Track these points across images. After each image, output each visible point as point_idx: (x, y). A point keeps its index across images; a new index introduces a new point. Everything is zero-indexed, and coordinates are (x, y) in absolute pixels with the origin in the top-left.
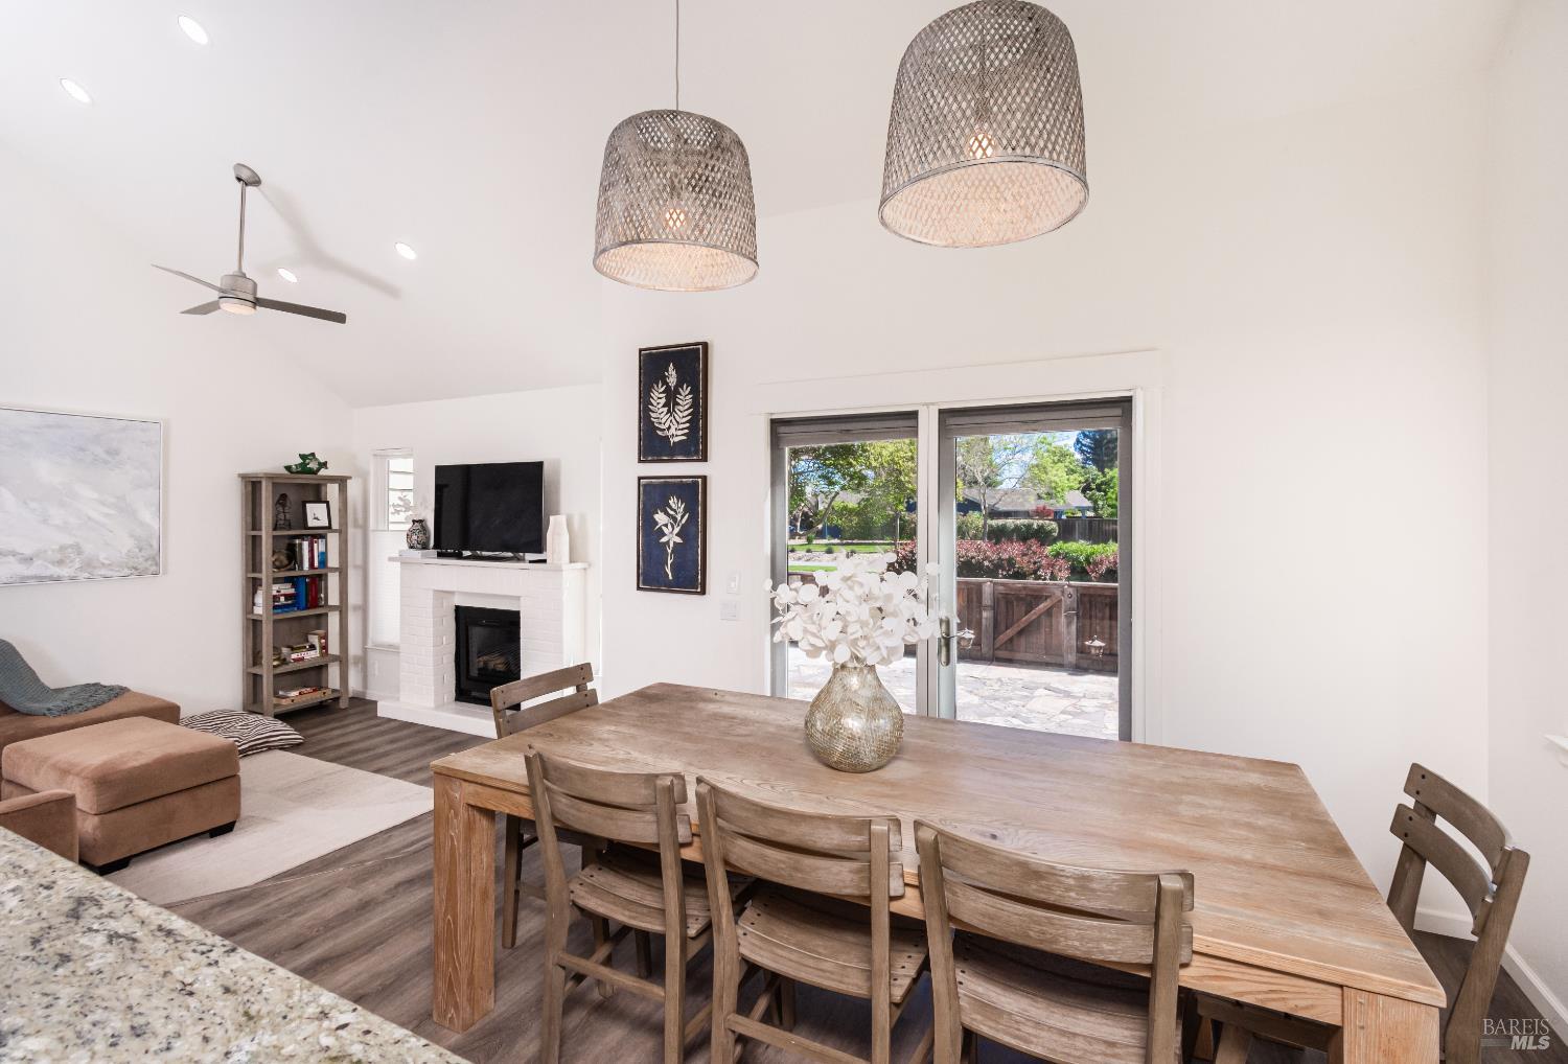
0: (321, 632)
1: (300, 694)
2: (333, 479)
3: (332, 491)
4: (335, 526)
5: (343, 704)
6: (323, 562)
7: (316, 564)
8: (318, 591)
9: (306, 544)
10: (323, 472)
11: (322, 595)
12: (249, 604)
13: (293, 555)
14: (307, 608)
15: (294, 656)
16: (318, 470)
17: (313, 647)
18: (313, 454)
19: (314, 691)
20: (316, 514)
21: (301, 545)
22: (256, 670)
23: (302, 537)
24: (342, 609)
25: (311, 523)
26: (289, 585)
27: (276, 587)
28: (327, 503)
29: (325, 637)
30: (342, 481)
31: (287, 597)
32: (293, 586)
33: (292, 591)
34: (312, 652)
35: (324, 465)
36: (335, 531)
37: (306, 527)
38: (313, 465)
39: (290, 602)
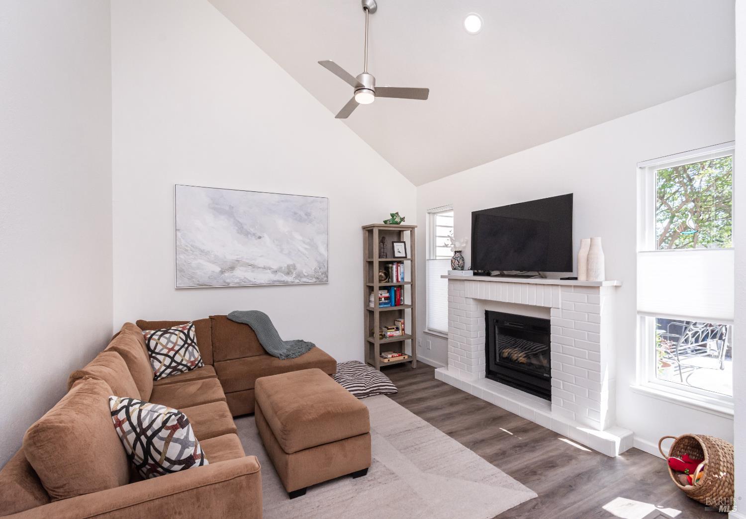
0: (402, 321)
1: (392, 357)
2: (408, 228)
3: (407, 235)
4: (409, 256)
5: (414, 365)
6: (403, 279)
7: (400, 280)
8: (400, 296)
9: (394, 267)
10: (402, 223)
11: (402, 298)
12: (367, 302)
13: (388, 274)
14: (396, 305)
15: (389, 333)
16: (400, 223)
17: (397, 329)
18: (397, 213)
19: (399, 356)
20: (399, 249)
21: (392, 267)
22: (371, 340)
23: (392, 263)
24: (412, 307)
25: (397, 255)
26: (386, 291)
27: (380, 292)
28: (404, 242)
29: (404, 323)
30: (412, 229)
31: (386, 298)
32: (389, 292)
33: (387, 295)
34: (398, 332)
35: (403, 219)
36: (409, 259)
37: (395, 257)
38: (398, 220)
39: (387, 301)
